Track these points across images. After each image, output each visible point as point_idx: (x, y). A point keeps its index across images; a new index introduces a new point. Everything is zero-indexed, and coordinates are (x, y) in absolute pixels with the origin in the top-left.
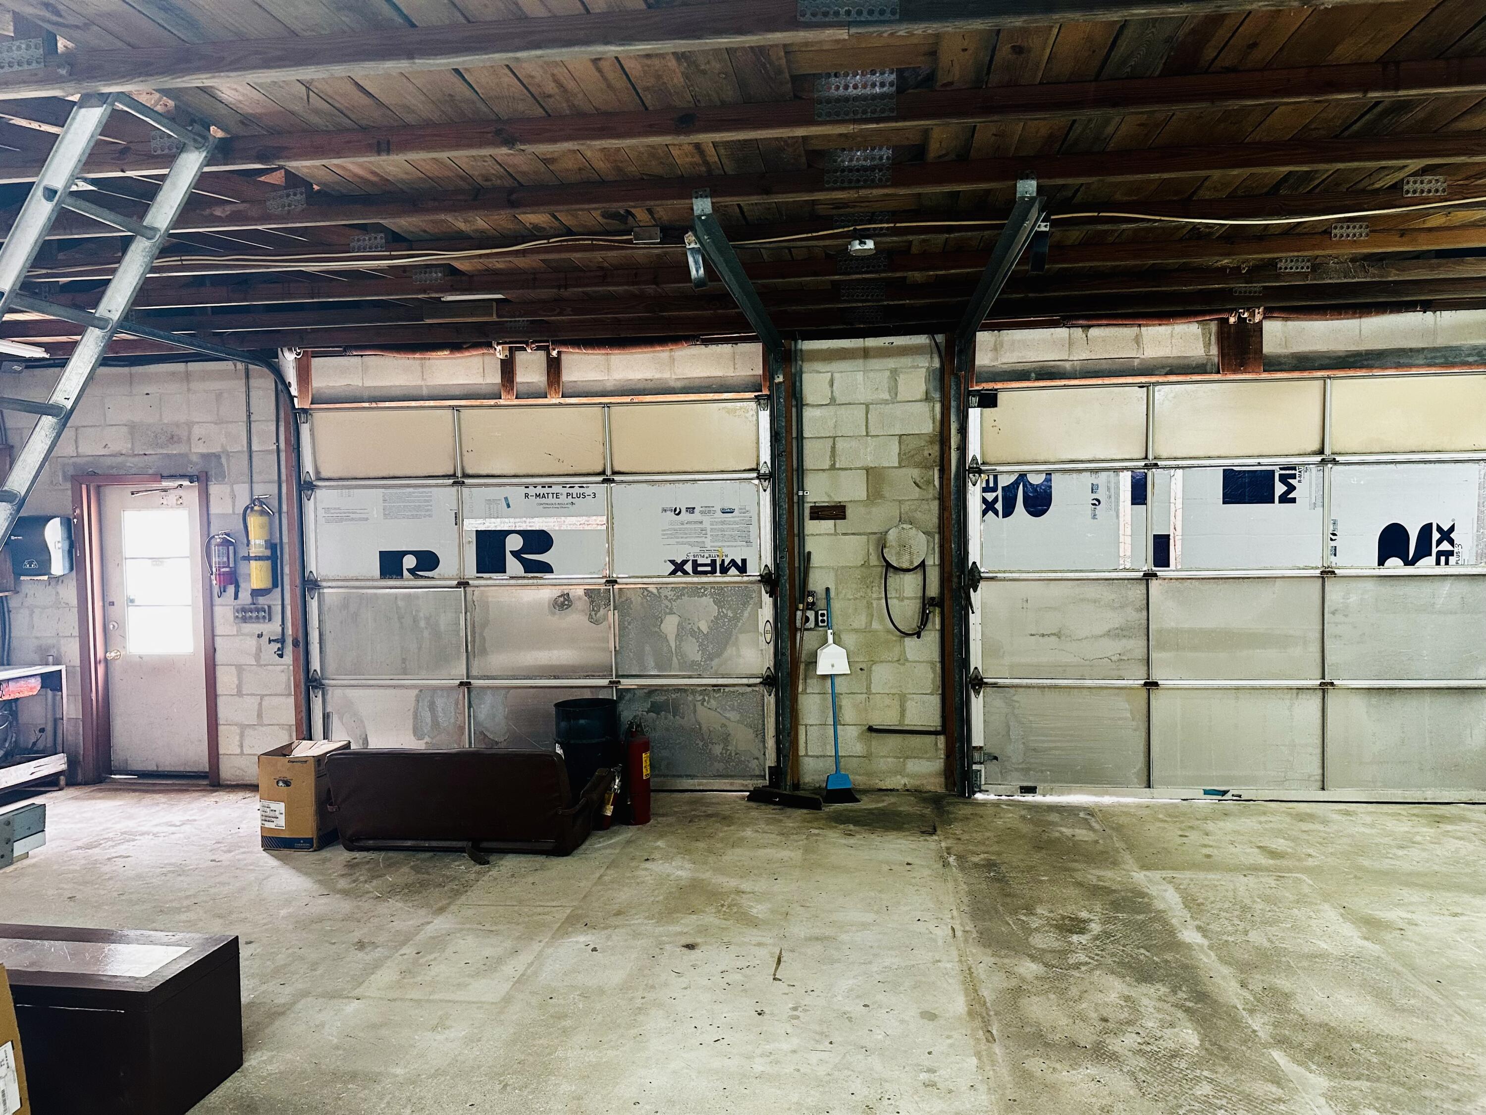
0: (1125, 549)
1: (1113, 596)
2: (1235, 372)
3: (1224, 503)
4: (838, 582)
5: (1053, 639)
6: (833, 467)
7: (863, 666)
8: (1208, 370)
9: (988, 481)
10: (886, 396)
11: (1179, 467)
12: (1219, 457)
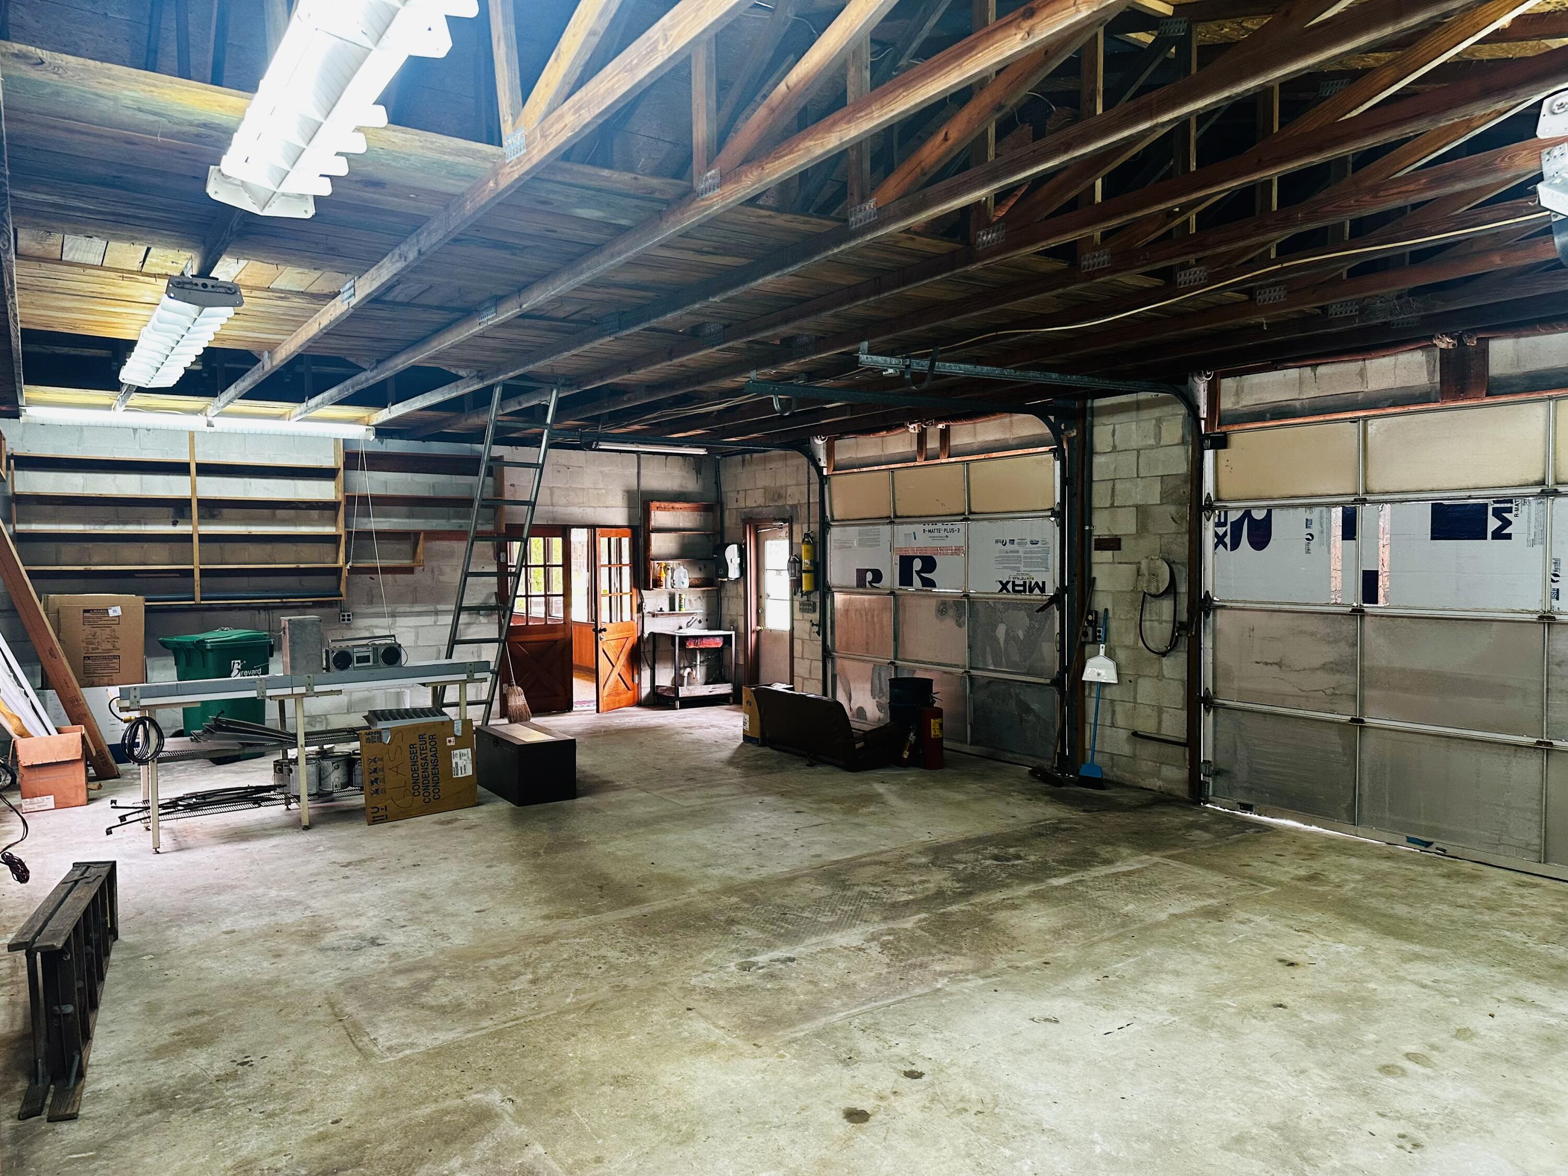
0: (1336, 583)
1: (1328, 630)
2: (1455, 399)
3: (1432, 538)
4: (1115, 603)
5: (1276, 668)
6: (1112, 506)
7: (1131, 678)
8: (1433, 398)
9: (1219, 516)
10: (1152, 442)
11: (1386, 502)
12: (1432, 491)
